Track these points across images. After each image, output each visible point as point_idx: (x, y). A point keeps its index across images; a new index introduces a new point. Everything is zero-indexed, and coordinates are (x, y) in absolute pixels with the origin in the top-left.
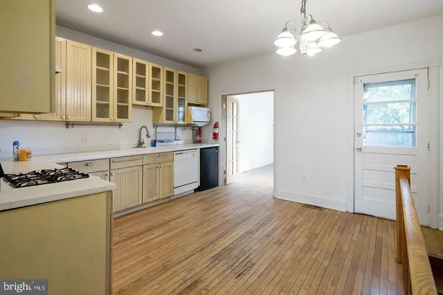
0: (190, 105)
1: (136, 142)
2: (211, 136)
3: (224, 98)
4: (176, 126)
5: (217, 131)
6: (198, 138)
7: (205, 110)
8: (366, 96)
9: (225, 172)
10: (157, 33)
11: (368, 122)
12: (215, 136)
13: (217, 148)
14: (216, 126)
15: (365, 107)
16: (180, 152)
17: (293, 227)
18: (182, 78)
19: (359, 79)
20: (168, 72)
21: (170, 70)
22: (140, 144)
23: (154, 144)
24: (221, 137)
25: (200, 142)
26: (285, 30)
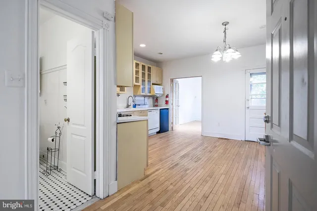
0: (153, 84)
1: (126, 105)
2: (164, 102)
3: (172, 80)
4: (145, 96)
5: (167, 99)
6: (156, 104)
7: (162, 87)
8: (251, 79)
9: (172, 123)
10: (143, 46)
11: (252, 94)
12: (167, 102)
13: (168, 109)
14: (167, 96)
15: (251, 85)
16: (150, 111)
17: (215, 147)
18: (149, 68)
19: (249, 71)
20: (142, 65)
21: (144, 64)
22: (128, 106)
23: (135, 106)
24: (170, 103)
25: (157, 106)
26: (217, 50)
